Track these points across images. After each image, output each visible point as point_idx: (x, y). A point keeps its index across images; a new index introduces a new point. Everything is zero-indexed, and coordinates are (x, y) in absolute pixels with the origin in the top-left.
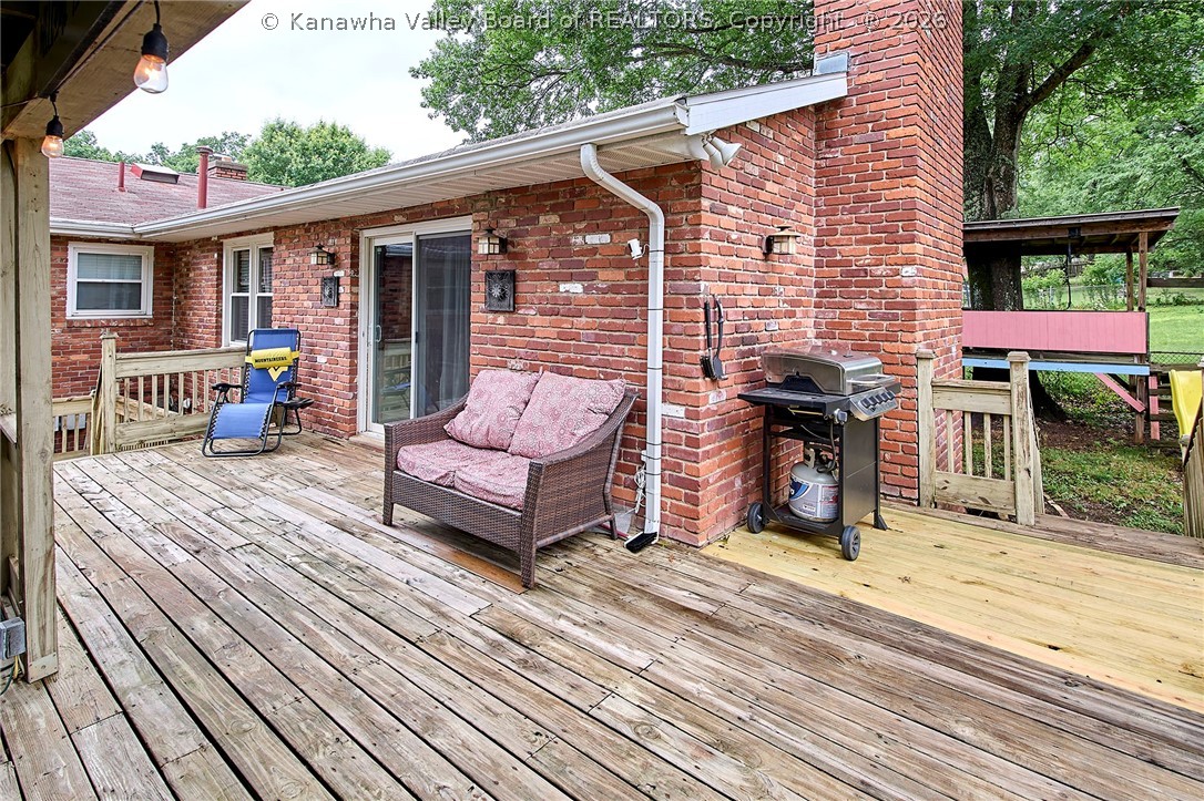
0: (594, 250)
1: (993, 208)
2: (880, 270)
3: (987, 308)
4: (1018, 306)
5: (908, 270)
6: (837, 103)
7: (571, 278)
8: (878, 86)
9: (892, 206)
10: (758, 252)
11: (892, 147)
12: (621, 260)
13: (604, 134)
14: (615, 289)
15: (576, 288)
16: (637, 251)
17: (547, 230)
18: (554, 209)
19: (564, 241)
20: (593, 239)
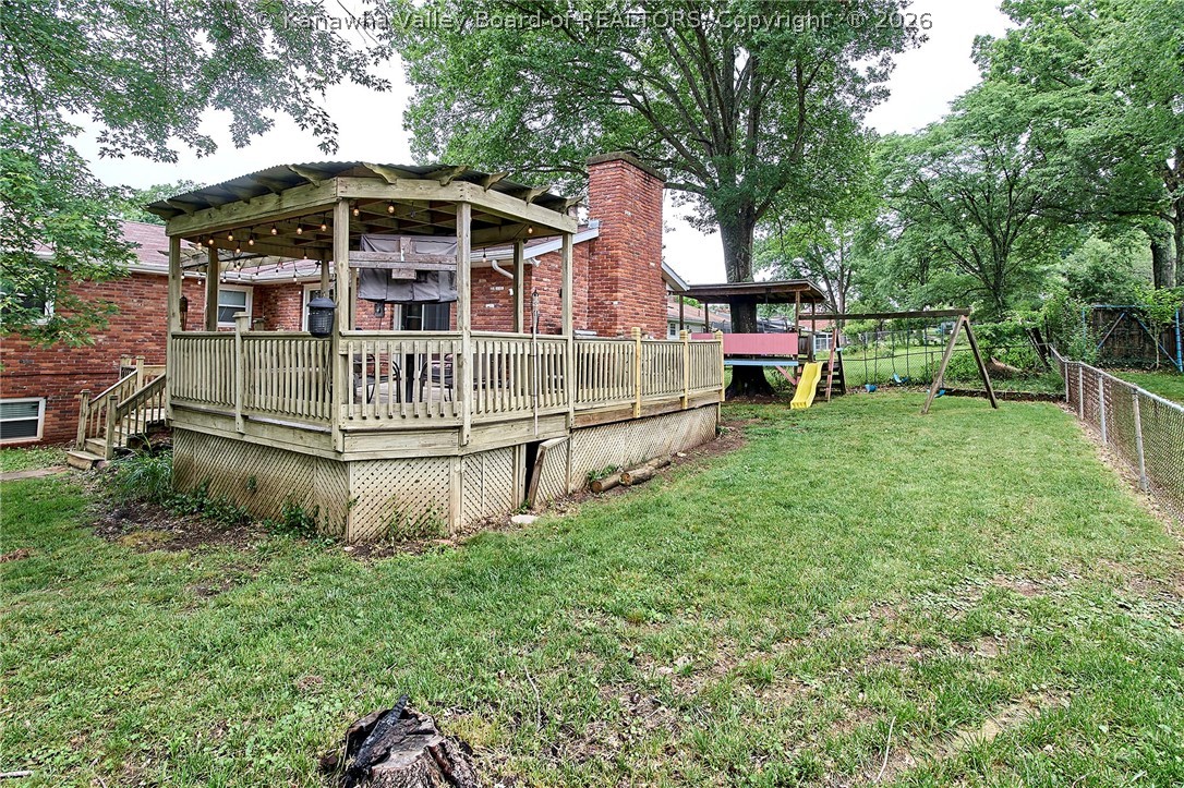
0: (498, 292)
1: (739, 276)
2: (607, 303)
3: (739, 332)
4: (754, 331)
5: (615, 303)
6: (596, 239)
7: (490, 302)
8: (608, 234)
9: (611, 279)
10: (557, 294)
11: (612, 257)
12: (507, 296)
13: (499, 258)
14: (505, 306)
15: (492, 306)
16: (512, 293)
17: (482, 285)
18: (484, 277)
19: (488, 289)
20: (498, 288)
